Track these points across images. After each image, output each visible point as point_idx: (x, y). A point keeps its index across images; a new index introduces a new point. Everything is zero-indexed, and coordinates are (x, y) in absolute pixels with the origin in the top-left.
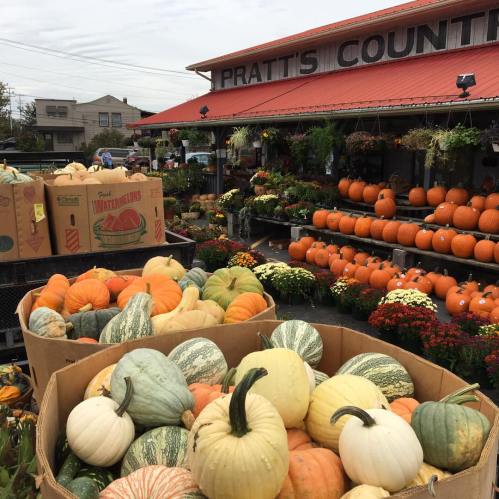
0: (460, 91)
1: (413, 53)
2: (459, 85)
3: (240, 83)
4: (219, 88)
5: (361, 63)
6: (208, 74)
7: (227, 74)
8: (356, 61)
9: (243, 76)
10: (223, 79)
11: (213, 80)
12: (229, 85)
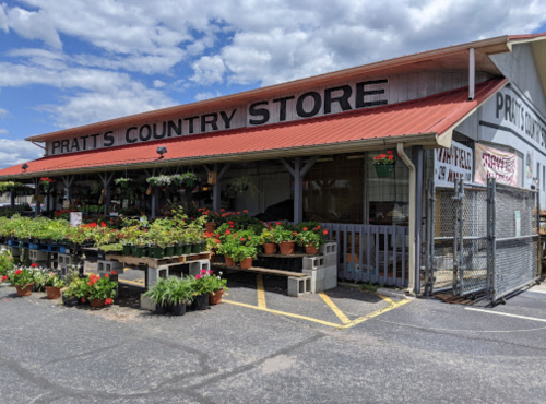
0: (159, 156)
1: (166, 137)
2: (158, 152)
3: (65, 151)
4: (50, 154)
5: (139, 141)
6: (43, 145)
7: (56, 145)
8: (136, 140)
9: (67, 146)
10: (54, 148)
11: (47, 149)
12: (57, 152)
